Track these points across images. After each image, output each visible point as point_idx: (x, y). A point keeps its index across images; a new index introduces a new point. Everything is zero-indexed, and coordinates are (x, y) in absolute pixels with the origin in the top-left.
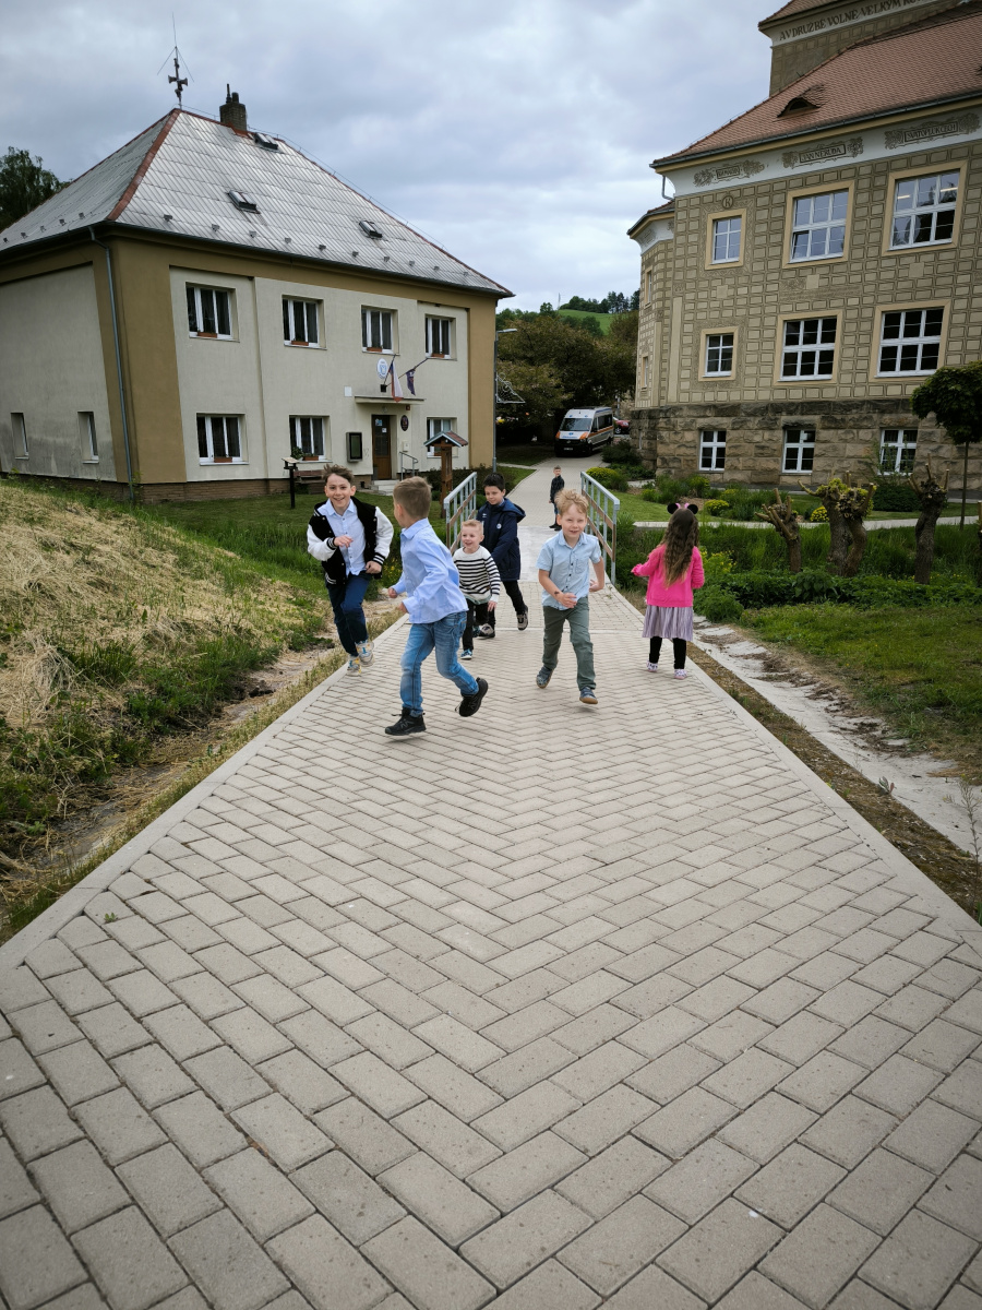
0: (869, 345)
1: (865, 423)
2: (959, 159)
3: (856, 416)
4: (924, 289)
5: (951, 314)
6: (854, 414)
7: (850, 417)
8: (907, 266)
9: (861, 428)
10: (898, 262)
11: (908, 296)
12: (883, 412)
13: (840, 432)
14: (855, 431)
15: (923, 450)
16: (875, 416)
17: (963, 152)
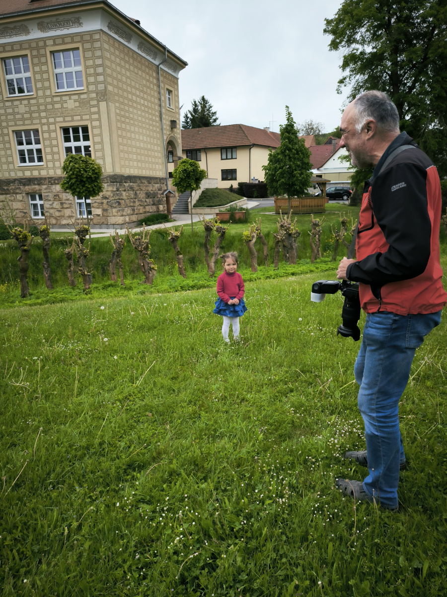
0: (10, 148)
1: (18, 191)
2: (26, 49)
3: (13, 187)
4: (27, 119)
5: (42, 133)
6: (12, 187)
7: (11, 188)
8: (17, 106)
9: (17, 193)
10: (13, 104)
11: (21, 123)
12: (24, 185)
13: (8, 196)
14: (14, 195)
15: (47, 205)
16: (21, 187)
17: (27, 46)
